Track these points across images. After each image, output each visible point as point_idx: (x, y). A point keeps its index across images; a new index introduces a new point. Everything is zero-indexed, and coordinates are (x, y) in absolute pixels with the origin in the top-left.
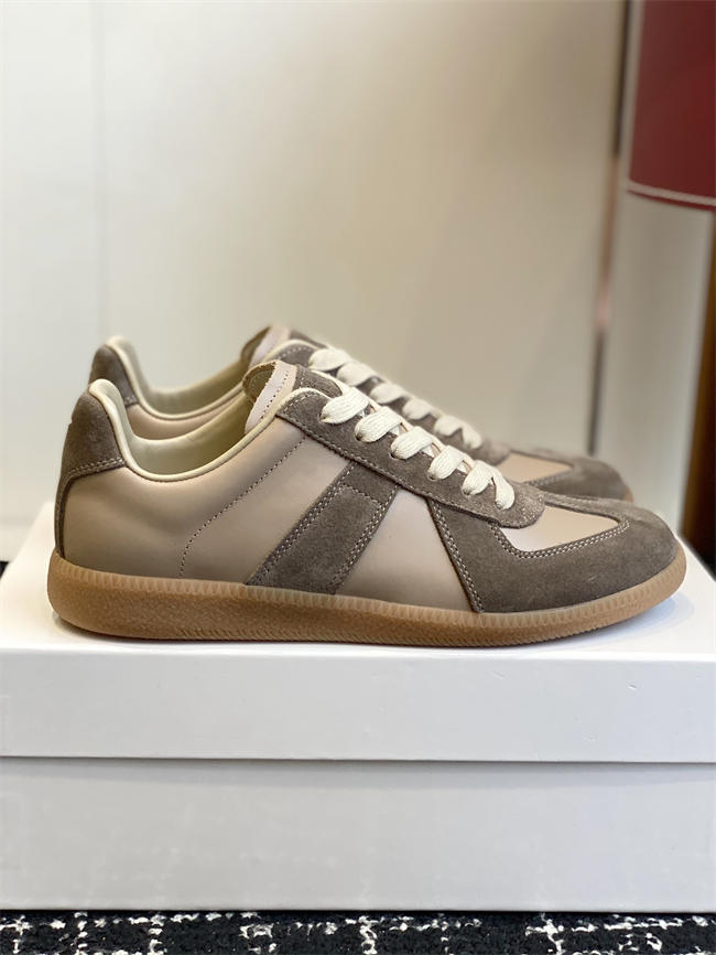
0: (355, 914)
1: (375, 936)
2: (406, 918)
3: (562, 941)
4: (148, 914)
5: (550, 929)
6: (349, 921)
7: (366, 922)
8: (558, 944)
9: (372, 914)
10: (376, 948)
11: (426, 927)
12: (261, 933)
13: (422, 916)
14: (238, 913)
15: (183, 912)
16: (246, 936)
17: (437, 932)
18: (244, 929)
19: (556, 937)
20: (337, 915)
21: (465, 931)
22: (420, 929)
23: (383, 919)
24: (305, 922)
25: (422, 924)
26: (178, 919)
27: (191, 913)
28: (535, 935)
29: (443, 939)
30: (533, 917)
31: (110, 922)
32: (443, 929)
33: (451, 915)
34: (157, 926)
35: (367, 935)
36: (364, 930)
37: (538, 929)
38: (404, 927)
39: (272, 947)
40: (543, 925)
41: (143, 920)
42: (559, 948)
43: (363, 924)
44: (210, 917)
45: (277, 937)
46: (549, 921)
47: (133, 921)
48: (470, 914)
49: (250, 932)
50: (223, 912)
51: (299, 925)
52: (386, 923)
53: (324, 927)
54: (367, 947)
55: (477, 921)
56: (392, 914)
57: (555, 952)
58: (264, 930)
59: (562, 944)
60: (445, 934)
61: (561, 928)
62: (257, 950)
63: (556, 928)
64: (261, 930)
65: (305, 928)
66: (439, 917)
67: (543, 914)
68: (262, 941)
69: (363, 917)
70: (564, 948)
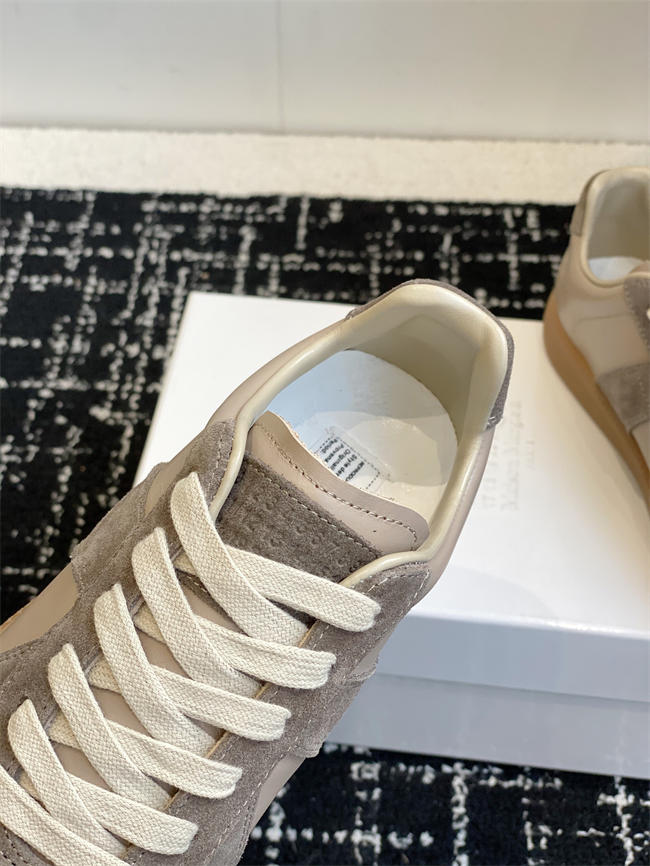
0: (451, 761)
1: (466, 790)
2: (497, 770)
3: (628, 816)
5: (622, 800)
6: (446, 769)
7: (460, 771)
8: (625, 818)
9: (468, 764)
10: (466, 806)
11: (512, 783)
12: (369, 776)
13: (510, 771)
14: (351, 748)
16: (355, 777)
17: (518, 792)
18: (355, 767)
19: (626, 810)
20: (436, 762)
21: (547, 793)
22: (506, 785)
23: (476, 769)
24: (408, 765)
25: (508, 780)
28: (605, 805)
29: (525, 800)
30: (605, 783)
32: (527, 788)
33: (536, 773)
35: (457, 789)
36: (457, 782)
37: (610, 800)
38: (492, 782)
40: (615, 793)
42: (624, 824)
43: (457, 774)
44: (330, 749)
45: (383, 781)
46: (622, 789)
48: (553, 774)
49: (360, 774)
50: (339, 746)
51: (402, 767)
52: (478, 775)
53: (423, 773)
54: (457, 804)
55: (558, 783)
56: (484, 764)
57: (619, 831)
58: (372, 771)
59: (629, 821)
60: (527, 794)
61: (631, 799)
62: (362, 795)
63: (627, 798)
64: (369, 771)
65: (407, 771)
66: (525, 774)
67: (618, 780)
68: (369, 786)
69: (458, 766)
70: (629, 826)
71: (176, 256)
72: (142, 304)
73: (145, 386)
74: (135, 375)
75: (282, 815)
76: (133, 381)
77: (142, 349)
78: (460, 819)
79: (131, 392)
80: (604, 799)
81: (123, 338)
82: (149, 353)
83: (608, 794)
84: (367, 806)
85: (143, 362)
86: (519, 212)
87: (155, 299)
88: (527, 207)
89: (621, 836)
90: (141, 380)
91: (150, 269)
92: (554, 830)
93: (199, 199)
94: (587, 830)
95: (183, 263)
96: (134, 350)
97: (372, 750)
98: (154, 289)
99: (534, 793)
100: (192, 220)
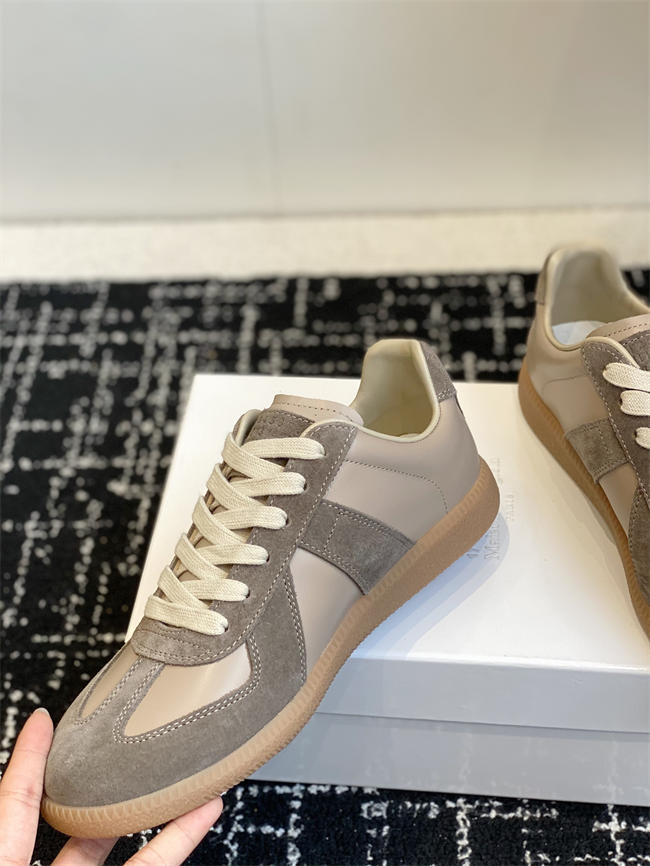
0: (454, 797)
1: (468, 823)
2: (497, 804)
3: (622, 841)
4: (291, 785)
5: (615, 826)
6: (450, 804)
7: (463, 806)
8: (619, 843)
9: (470, 799)
10: (468, 839)
11: (511, 815)
12: (378, 814)
13: (510, 803)
14: (360, 789)
15: (318, 785)
16: (365, 815)
17: (517, 823)
18: (365, 807)
19: (619, 835)
20: (440, 798)
21: (545, 823)
22: (506, 817)
23: (477, 803)
24: (414, 802)
25: (508, 812)
26: (313, 790)
27: (324, 785)
28: (600, 831)
29: (524, 831)
30: (599, 811)
31: (260, 790)
32: (525, 818)
33: (534, 804)
34: (297, 798)
35: (461, 823)
36: (461, 816)
37: (604, 826)
38: (493, 814)
39: (386, 829)
40: (608, 820)
41: (287, 790)
42: (618, 849)
43: (460, 809)
44: (339, 791)
45: (391, 818)
46: (615, 816)
47: (280, 790)
48: (550, 804)
49: (369, 813)
50: (350, 787)
51: (409, 805)
52: (480, 808)
53: (428, 809)
54: (461, 836)
55: (554, 812)
56: (485, 798)
57: (613, 856)
58: (381, 810)
59: (622, 846)
60: (526, 824)
61: (624, 824)
62: (373, 832)
63: (620, 824)
64: (378, 810)
65: (413, 808)
66: (523, 806)
67: (611, 807)
68: (378, 823)
69: (461, 801)
70: (622, 850)
71: (184, 337)
72: (154, 384)
73: (159, 460)
74: (149, 450)
75: (298, 855)
76: (148, 456)
77: (156, 426)
78: (464, 850)
79: (146, 467)
80: (598, 826)
81: (137, 416)
82: (162, 429)
83: (601, 822)
84: (377, 842)
85: (156, 439)
86: (503, 281)
87: (165, 379)
88: (510, 275)
89: (615, 860)
90: (155, 454)
91: (160, 351)
92: (552, 857)
93: (203, 283)
94: (583, 856)
95: (191, 344)
96: (147, 427)
97: (379, 790)
98: (165, 371)
99: (532, 824)
100: (197, 304)
